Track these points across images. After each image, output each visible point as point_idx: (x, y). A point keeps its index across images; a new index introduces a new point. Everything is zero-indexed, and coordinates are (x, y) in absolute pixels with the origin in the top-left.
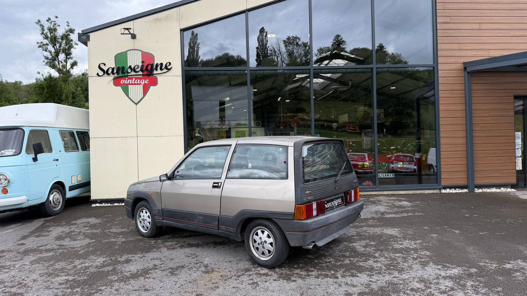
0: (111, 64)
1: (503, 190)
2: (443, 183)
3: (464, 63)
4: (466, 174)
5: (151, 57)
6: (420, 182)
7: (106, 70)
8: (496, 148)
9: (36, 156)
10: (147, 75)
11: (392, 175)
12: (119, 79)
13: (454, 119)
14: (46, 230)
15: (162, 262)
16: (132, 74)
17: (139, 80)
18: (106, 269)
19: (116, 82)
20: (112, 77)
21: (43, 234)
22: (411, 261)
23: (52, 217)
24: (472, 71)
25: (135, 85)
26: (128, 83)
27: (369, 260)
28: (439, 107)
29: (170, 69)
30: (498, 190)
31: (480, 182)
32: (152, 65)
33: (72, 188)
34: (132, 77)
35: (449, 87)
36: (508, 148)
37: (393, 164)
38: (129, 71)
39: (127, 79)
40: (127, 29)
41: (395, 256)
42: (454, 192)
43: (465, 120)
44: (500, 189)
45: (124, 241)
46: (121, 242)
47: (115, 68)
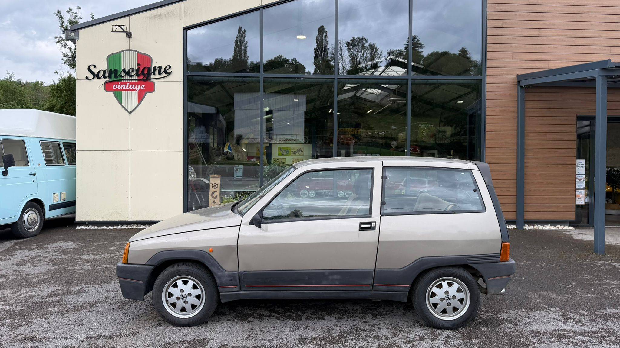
0: (102, 66)
1: (559, 227)
3: (518, 76)
4: (515, 207)
5: (149, 59)
7: (96, 73)
8: (553, 178)
9: (6, 169)
10: (143, 80)
12: (112, 84)
13: (504, 141)
14: (11, 254)
15: (117, 295)
16: (127, 78)
17: (134, 86)
18: (50, 300)
19: (108, 87)
20: (103, 81)
21: (5, 258)
23: (25, 240)
24: (526, 85)
25: (129, 91)
26: (121, 88)
28: (485, 128)
29: (170, 73)
30: (553, 228)
31: (531, 217)
32: (149, 69)
33: (52, 207)
34: (127, 81)
35: (499, 104)
36: (567, 178)
38: (123, 74)
39: (120, 83)
40: (120, 26)
43: (516, 143)
44: (555, 226)
45: (88, 270)
46: (85, 270)
47: (107, 70)
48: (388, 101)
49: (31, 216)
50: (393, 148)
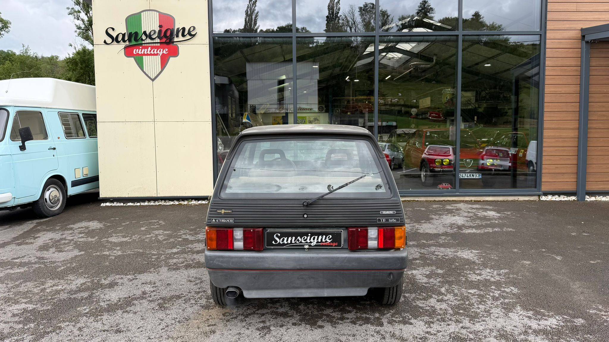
0: (121, 29)
2: (544, 188)
3: (582, 30)
4: (575, 176)
5: (172, 20)
6: (514, 185)
7: (115, 36)
9: (23, 143)
10: (165, 43)
11: (478, 176)
12: (132, 48)
13: (564, 104)
14: (33, 236)
15: (155, 289)
16: (148, 42)
17: (156, 50)
18: (79, 295)
19: (128, 51)
20: (122, 45)
21: (27, 241)
22: (489, 303)
23: (47, 219)
25: (151, 56)
26: (143, 53)
28: (544, 89)
29: (194, 35)
31: (594, 187)
32: (172, 30)
33: (75, 184)
34: (148, 45)
35: (560, 62)
37: (483, 159)
38: (144, 37)
39: (141, 48)
41: (469, 293)
42: (557, 200)
43: (578, 106)
45: (119, 255)
46: (115, 256)
47: (126, 33)
48: (410, 66)
49: (53, 193)
50: (413, 115)
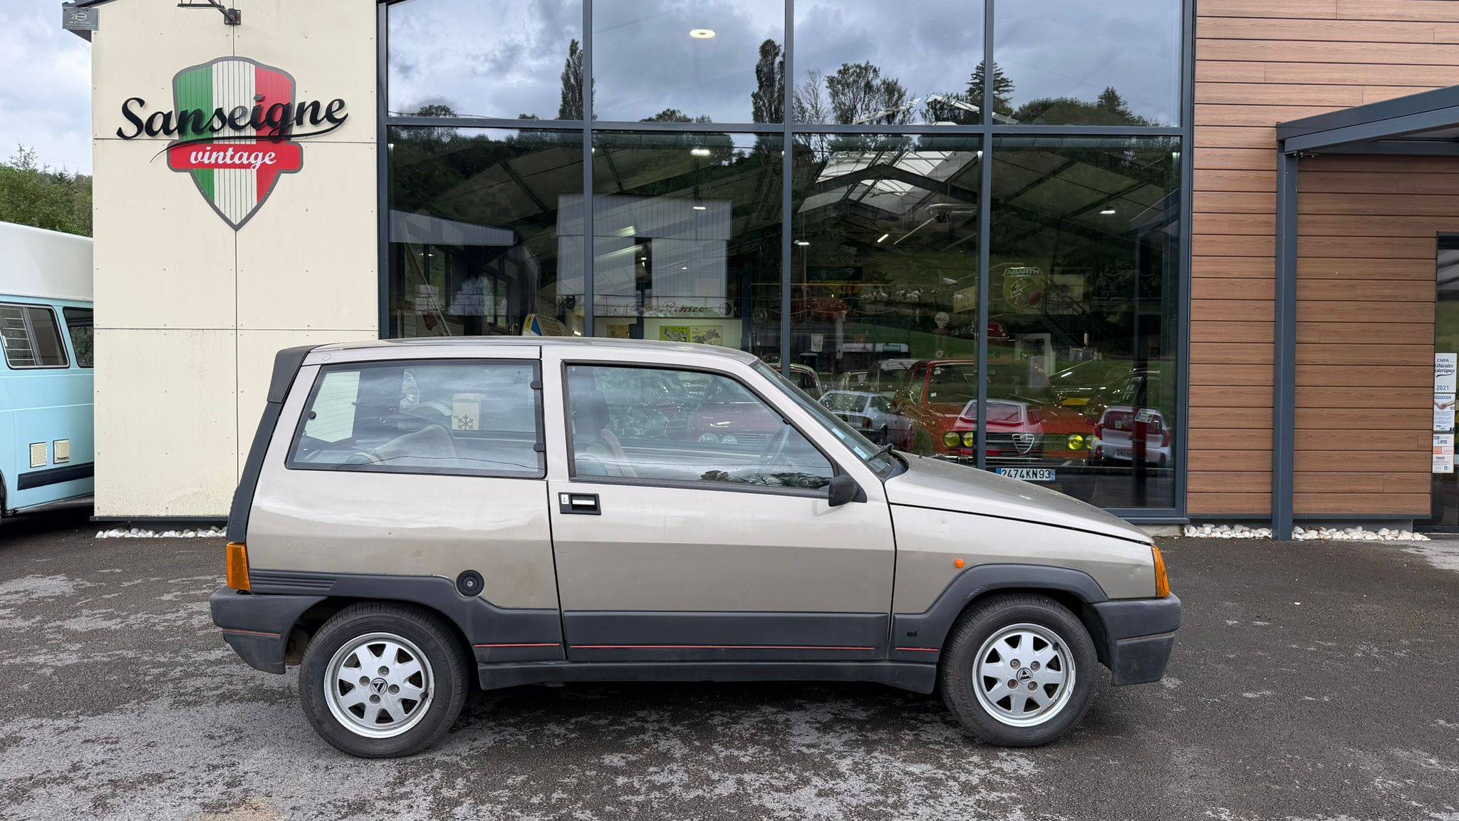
0: (161, 102)
1: (1386, 535)
2: (1193, 507)
3: (1279, 127)
4: (1268, 479)
5: (287, 82)
6: (1140, 498)
7: (144, 120)
8: (1372, 403)
10: (270, 138)
11: (1046, 474)
12: (187, 149)
13: (1239, 304)
16: (227, 135)
17: (246, 155)
19: (177, 156)
20: (163, 142)
24: (1302, 151)
25: (232, 170)
26: (213, 161)
27: (806, 782)
28: (1189, 267)
29: (341, 121)
30: (1370, 536)
31: (1313, 506)
32: (287, 109)
33: (27, 482)
34: (227, 142)
35: (1225, 202)
36: (1410, 403)
37: (1100, 436)
38: (217, 124)
39: (208, 148)
41: (906, 773)
42: (1225, 536)
43: (1273, 309)
44: (1376, 532)
45: (68, 666)
47: (173, 114)
48: (929, 211)
50: (941, 327)
